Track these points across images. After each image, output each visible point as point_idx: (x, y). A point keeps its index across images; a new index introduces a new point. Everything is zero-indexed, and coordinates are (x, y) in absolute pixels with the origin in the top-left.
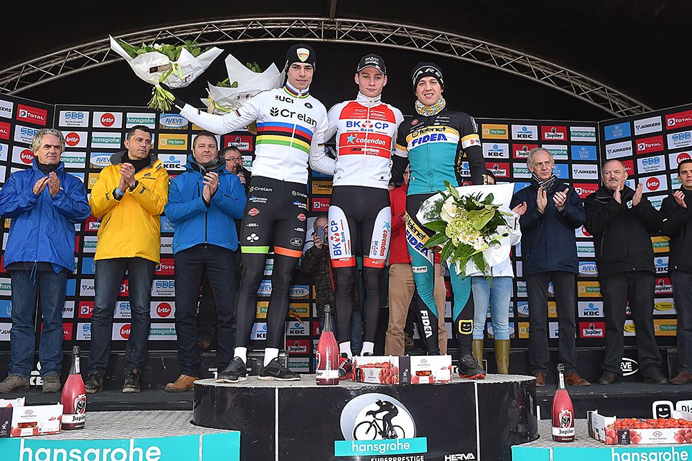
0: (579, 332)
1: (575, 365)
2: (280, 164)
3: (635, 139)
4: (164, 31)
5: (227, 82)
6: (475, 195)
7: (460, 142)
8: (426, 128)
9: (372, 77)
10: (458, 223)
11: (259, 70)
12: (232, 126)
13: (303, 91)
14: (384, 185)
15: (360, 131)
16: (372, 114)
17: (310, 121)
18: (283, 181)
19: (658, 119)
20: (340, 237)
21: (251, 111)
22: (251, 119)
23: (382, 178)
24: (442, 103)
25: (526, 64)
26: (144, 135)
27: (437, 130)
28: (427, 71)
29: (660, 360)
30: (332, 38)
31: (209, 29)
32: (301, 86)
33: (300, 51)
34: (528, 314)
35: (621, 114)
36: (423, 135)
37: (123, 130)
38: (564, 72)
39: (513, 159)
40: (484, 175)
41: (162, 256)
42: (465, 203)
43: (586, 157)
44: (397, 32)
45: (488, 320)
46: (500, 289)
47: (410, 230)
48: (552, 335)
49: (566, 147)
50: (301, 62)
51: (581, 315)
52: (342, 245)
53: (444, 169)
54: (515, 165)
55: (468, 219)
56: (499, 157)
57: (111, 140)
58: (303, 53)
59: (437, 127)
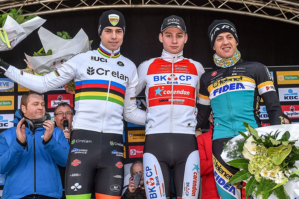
2: (99, 118)
5: (42, 52)
6: (272, 134)
7: (256, 89)
8: (225, 79)
9: (174, 35)
10: (258, 160)
11: (69, 36)
12: (52, 85)
13: (115, 52)
14: (191, 131)
15: (166, 84)
16: (176, 69)
17: (123, 77)
18: (102, 133)
20: (155, 181)
21: (69, 71)
22: (69, 78)
23: (189, 124)
24: (238, 56)
27: (235, 79)
28: (223, 28)
30: (138, 4)
32: (113, 47)
33: (111, 16)
36: (222, 85)
40: (281, 117)
42: (264, 141)
47: (217, 172)
50: (112, 26)
52: (157, 188)
53: (244, 114)
55: (268, 156)
56: (294, 100)
58: (114, 18)
59: (235, 77)
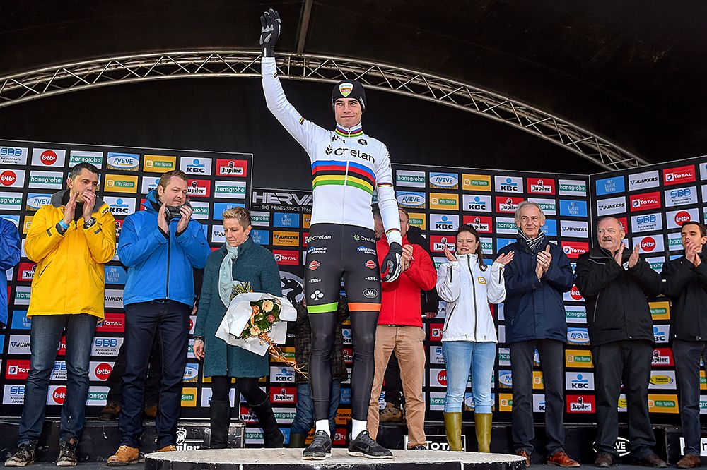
0: (567, 407)
1: (563, 444)
3: (629, 195)
4: (113, 62)
13: (353, 129)
19: (655, 174)
25: (510, 110)
26: (91, 177)
29: (653, 441)
31: (164, 61)
32: (347, 123)
33: (343, 86)
34: (511, 384)
35: (612, 166)
37: (66, 170)
38: (551, 120)
39: (495, 213)
41: (107, 310)
43: (576, 213)
44: (370, 71)
45: (468, 390)
46: (483, 357)
48: (536, 409)
49: (553, 202)
51: (569, 387)
54: (498, 220)
57: (53, 180)
58: (346, 87)
